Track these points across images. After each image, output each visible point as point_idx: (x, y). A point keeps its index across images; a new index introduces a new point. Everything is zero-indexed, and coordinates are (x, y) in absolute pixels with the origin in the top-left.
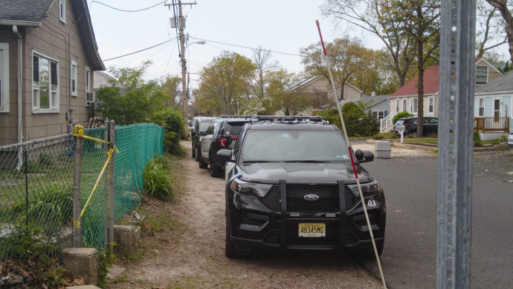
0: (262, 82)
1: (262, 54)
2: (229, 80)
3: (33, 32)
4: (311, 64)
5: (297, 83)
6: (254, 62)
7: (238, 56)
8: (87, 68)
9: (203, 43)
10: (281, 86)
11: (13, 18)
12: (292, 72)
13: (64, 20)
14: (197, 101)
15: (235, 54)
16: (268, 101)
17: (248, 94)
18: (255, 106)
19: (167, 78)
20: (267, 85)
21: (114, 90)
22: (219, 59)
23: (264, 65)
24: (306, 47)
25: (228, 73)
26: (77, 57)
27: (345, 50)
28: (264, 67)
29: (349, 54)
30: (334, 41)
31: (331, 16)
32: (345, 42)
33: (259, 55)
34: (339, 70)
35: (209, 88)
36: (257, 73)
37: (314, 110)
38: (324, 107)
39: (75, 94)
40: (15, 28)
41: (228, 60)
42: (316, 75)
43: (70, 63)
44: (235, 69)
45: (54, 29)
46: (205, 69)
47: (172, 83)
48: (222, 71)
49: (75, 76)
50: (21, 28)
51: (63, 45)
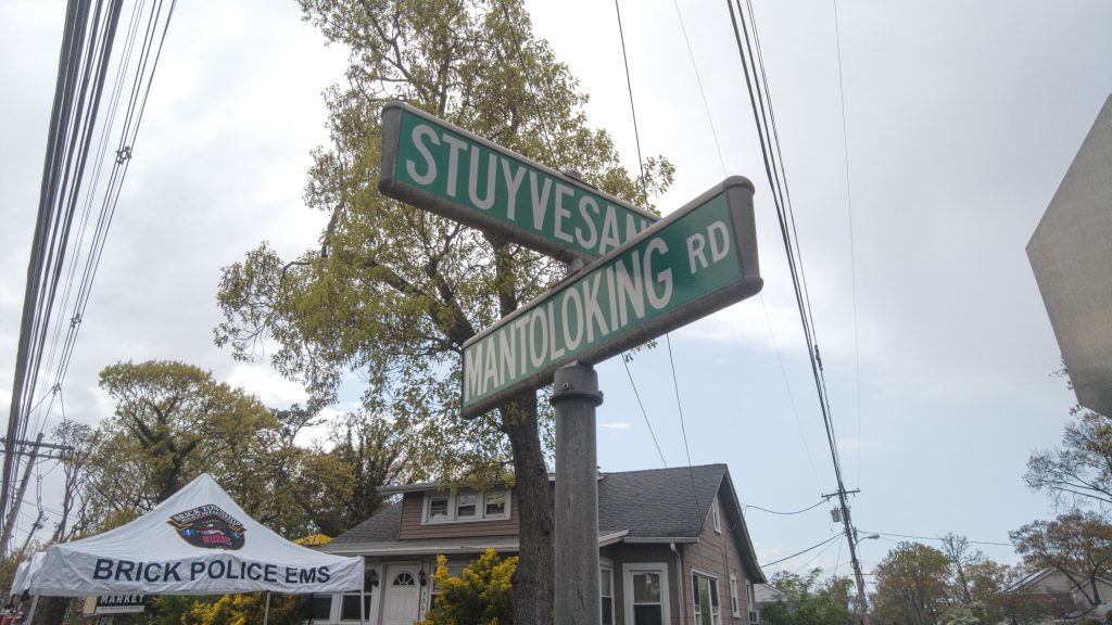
0: (963, 579)
1: (955, 543)
2: (916, 579)
3: (692, 548)
4: (1031, 552)
5: (1015, 581)
6: (945, 553)
7: (922, 548)
8: (747, 582)
9: (876, 537)
10: (993, 585)
11: (670, 535)
12: (1005, 564)
13: (719, 530)
14: (877, 609)
15: (917, 544)
16: (978, 608)
17: (946, 597)
18: (962, 615)
19: (834, 581)
20: (971, 584)
21: (780, 607)
22: (896, 552)
23: (962, 556)
24: (1018, 529)
25: (913, 571)
26: (735, 570)
27: (1080, 529)
28: (962, 561)
29: (1086, 534)
30: (1058, 518)
31: (1045, 489)
32: (1076, 517)
33: (951, 544)
34: (1078, 559)
35: (891, 592)
36: (953, 567)
37: (1058, 621)
38: (1072, 615)
39: (737, 615)
40: (673, 546)
41: (909, 553)
42: (1043, 568)
43: (729, 578)
44: (920, 564)
45: (712, 541)
46: (880, 566)
47: (841, 586)
48: (904, 569)
49: (735, 594)
50: (679, 545)
51: (720, 558)
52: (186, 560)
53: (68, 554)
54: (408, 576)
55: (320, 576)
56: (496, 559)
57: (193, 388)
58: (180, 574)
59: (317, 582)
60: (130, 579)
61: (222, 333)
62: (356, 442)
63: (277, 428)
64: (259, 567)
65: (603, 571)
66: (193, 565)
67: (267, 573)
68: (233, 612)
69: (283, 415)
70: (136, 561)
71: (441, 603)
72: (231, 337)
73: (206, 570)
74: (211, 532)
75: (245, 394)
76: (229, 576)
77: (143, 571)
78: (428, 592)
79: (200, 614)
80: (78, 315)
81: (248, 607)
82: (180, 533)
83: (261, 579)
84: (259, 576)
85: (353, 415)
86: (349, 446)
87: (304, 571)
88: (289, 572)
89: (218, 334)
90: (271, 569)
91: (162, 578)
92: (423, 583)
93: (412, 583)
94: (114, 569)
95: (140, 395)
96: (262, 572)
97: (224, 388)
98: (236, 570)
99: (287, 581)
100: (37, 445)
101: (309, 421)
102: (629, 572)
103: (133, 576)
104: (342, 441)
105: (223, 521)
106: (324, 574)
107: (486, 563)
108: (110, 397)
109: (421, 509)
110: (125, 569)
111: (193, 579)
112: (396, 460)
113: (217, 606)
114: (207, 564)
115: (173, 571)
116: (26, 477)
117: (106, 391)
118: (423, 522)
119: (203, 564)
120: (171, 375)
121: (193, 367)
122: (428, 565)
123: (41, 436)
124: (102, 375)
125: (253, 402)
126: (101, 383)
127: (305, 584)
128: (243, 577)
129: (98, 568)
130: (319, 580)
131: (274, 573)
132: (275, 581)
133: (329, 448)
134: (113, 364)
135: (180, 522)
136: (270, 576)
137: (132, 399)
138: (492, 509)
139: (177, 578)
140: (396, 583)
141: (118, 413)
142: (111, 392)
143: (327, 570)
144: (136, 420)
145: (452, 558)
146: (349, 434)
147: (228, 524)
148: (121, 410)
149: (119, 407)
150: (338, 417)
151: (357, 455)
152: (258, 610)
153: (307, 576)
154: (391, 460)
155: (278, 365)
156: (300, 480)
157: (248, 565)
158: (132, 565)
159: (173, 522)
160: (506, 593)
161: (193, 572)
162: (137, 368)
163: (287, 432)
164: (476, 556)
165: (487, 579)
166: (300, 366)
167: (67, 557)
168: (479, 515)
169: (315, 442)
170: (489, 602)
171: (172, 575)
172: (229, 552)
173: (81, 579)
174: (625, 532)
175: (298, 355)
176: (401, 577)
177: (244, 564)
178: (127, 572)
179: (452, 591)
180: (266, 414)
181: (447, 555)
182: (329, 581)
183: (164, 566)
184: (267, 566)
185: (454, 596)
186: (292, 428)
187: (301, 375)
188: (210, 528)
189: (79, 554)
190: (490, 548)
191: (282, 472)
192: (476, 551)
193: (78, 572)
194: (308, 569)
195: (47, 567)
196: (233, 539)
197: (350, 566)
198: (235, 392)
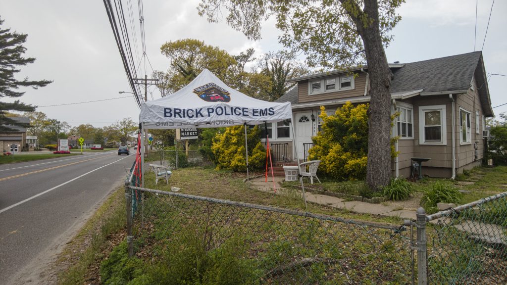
3: (461, 97)
8: (483, 116)
11: (449, 90)
13: (473, 88)
26: (479, 110)
39: (478, 132)
40: (451, 96)
43: (475, 114)
45: (468, 94)
49: (478, 122)
50: (455, 95)
51: (472, 103)
52: (204, 107)
53: (150, 106)
54: (306, 118)
55: (269, 112)
56: (352, 106)
57: (198, 50)
58: (203, 114)
59: (268, 115)
60: (181, 117)
61: (201, 9)
62: (270, 67)
63: (236, 64)
64: (240, 109)
65: (408, 110)
66: (208, 109)
67: (243, 112)
68: (232, 137)
69: (238, 58)
70: (182, 109)
71: (325, 128)
72: (206, 10)
73: (215, 112)
74: (214, 95)
75: (220, 50)
76: (226, 114)
77: (185, 113)
78: (316, 124)
79: (219, 138)
80: (141, 17)
81: (237, 134)
82: (200, 96)
83: (241, 115)
84: (240, 114)
85: (267, 55)
86: (267, 69)
87: (261, 111)
88: (254, 111)
89: (199, 10)
90: (245, 110)
91: (195, 116)
92: (314, 120)
93: (308, 120)
94: (172, 112)
95: (178, 56)
96: (241, 111)
97: (210, 48)
98: (229, 111)
99: (254, 115)
100: (146, 80)
101: (249, 59)
102: (422, 111)
103: (182, 115)
104: (264, 67)
105: (219, 90)
106: (272, 111)
107: (347, 108)
108: (167, 58)
109: (308, 88)
110: (177, 112)
111: (209, 116)
112: (289, 74)
113: (225, 134)
114: (215, 109)
115: (199, 112)
116: (146, 93)
117: (165, 56)
118: (309, 94)
119: (212, 109)
120: (188, 45)
121: (196, 40)
122: (315, 112)
123: (146, 76)
124: (162, 49)
125: (224, 53)
126: (162, 52)
127: (262, 116)
128: (232, 114)
129: (165, 113)
130: (269, 114)
131: (247, 112)
132: (248, 115)
133: (259, 71)
134: (164, 43)
135: (199, 92)
136: (245, 113)
137: (175, 58)
138: (344, 85)
139: (202, 116)
140: (300, 121)
141: (172, 65)
142: (167, 56)
143: (273, 109)
144: (179, 66)
145: (328, 108)
146: (267, 64)
147: (221, 91)
148: (173, 63)
149: (171, 62)
150: (261, 56)
151: (272, 73)
152: (241, 135)
153: (263, 113)
154: (287, 73)
155: (230, 23)
156: (249, 87)
157: (234, 108)
158: (180, 110)
159: (195, 92)
160: (360, 121)
161: (209, 112)
162: (174, 44)
163: (240, 65)
164: (340, 106)
165: (348, 116)
166: (240, 22)
167: (151, 107)
168: (338, 88)
169: (253, 68)
170: (351, 126)
171: (199, 115)
172: (224, 103)
173: (159, 118)
174: (421, 90)
175: (238, 17)
176: (302, 118)
177: (232, 108)
178: (178, 114)
179: (330, 123)
180: (230, 58)
181: (325, 106)
182: (274, 115)
183: (195, 110)
184: (243, 109)
185: (330, 125)
186: (242, 63)
187: (241, 27)
188: (213, 94)
189: (155, 106)
190: (348, 102)
191: (241, 84)
192: (340, 103)
193: (157, 114)
194: (263, 109)
195: (143, 112)
196: (224, 98)
197: (284, 107)
198: (215, 49)
